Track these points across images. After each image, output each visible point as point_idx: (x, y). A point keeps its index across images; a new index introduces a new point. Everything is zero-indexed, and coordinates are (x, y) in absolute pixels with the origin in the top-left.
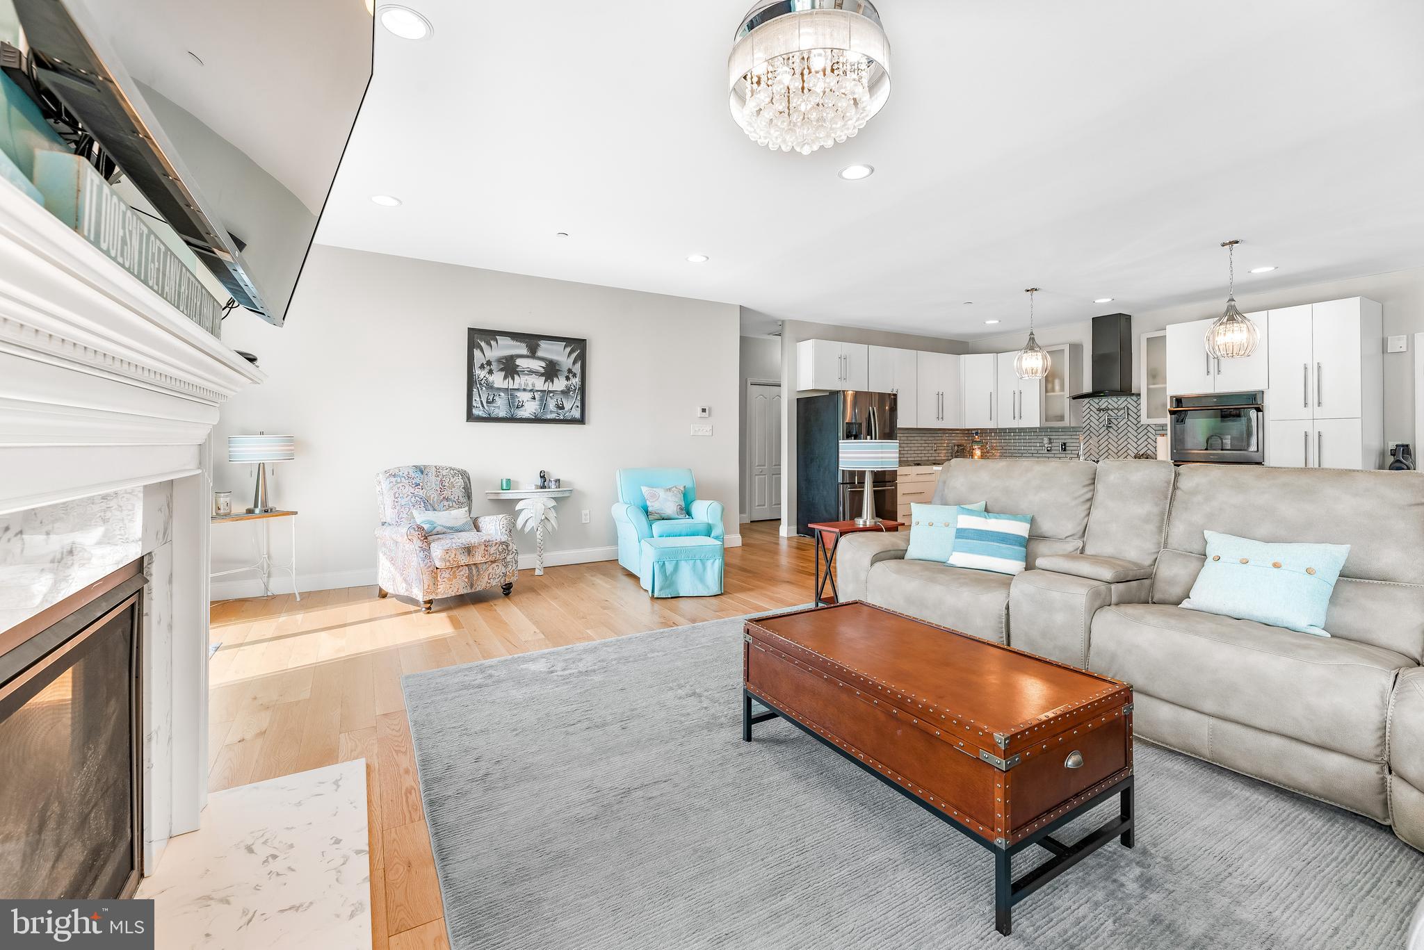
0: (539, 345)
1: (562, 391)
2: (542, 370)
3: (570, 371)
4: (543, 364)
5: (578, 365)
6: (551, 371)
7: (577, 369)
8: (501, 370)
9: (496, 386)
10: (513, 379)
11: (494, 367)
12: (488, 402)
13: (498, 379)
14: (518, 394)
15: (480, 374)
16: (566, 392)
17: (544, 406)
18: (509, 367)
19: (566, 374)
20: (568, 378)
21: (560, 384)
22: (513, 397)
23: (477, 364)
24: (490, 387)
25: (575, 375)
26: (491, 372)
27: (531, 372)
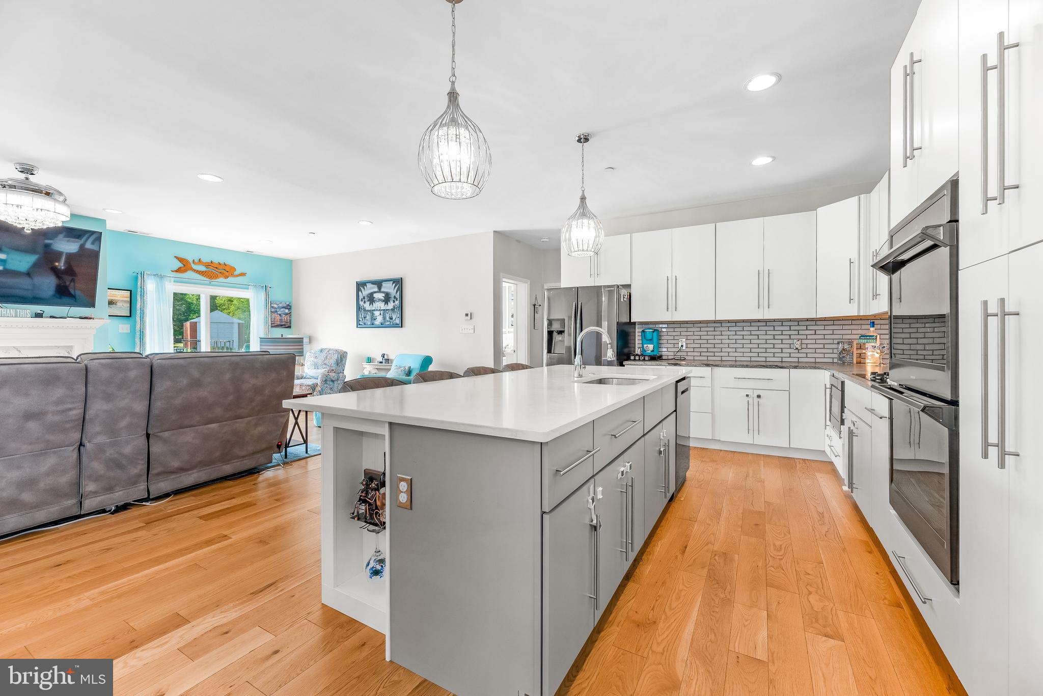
0: (382, 285)
1: (392, 309)
2: (383, 298)
3: (395, 297)
4: (384, 295)
5: (398, 293)
6: (387, 299)
7: (398, 296)
8: (368, 301)
9: (367, 309)
10: (373, 305)
11: (366, 300)
12: (364, 318)
13: (367, 306)
14: (375, 312)
15: (361, 303)
16: (393, 310)
17: (384, 318)
18: (371, 299)
19: (393, 299)
20: (394, 302)
21: (391, 305)
22: (373, 314)
23: (360, 299)
24: (365, 310)
25: (397, 300)
26: (365, 302)
27: (380, 300)
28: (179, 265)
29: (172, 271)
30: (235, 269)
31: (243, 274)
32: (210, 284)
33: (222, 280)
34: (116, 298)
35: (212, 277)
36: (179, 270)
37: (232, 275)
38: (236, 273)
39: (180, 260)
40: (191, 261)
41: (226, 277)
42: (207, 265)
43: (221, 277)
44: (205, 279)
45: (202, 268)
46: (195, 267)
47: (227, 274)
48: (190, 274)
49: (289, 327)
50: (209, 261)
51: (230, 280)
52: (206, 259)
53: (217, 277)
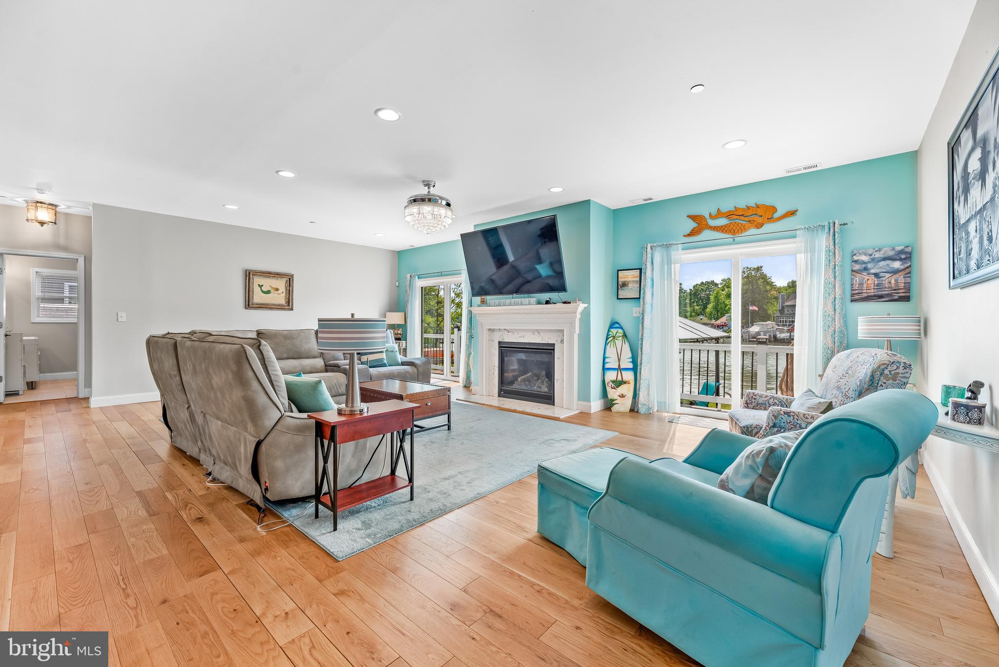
28: (692, 225)
29: (684, 236)
30: (774, 209)
31: (793, 213)
32: (734, 242)
33: (753, 231)
34: (626, 280)
35: (736, 231)
36: (692, 233)
37: (771, 219)
38: (776, 215)
39: (693, 218)
40: (707, 216)
41: (759, 226)
42: (729, 215)
43: (749, 228)
44: (727, 236)
45: (722, 222)
46: (712, 223)
47: (760, 220)
48: (707, 234)
49: (907, 299)
50: (733, 209)
51: (768, 228)
52: (727, 205)
53: (743, 229)
